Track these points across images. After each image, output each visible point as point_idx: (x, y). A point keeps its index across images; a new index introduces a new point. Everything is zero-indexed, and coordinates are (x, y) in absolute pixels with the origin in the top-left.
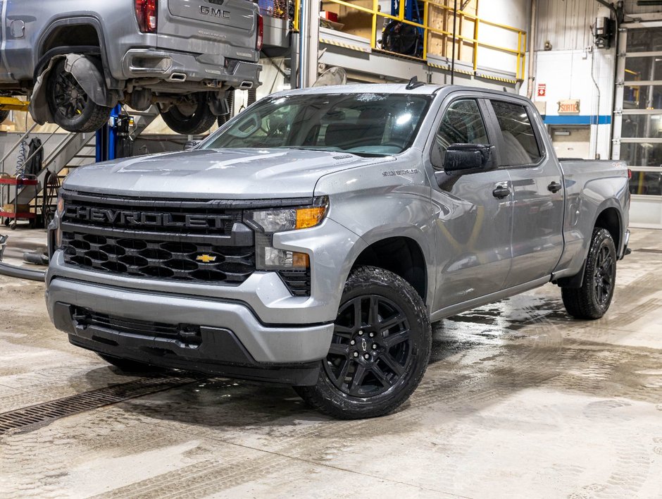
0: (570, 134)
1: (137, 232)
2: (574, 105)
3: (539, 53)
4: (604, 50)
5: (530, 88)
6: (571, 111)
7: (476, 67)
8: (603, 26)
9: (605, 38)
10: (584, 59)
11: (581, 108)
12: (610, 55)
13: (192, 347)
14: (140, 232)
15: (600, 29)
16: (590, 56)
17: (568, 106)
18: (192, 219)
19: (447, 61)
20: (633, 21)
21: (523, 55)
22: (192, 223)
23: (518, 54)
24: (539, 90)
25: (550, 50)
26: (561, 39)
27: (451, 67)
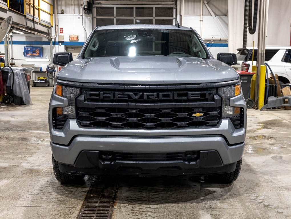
0: (74, 50)
1: (156, 104)
2: (76, 37)
3: (59, 14)
4: (87, 15)
5: (56, 29)
6: (75, 40)
7: (40, 19)
8: (87, 5)
9: (88, 10)
10: (79, 18)
11: (79, 39)
12: (90, 17)
13: (192, 163)
14: (158, 104)
15: (86, 6)
16: (81, 17)
17: (73, 38)
18: (192, 94)
19: (31, 16)
20: (98, 4)
21: (52, 15)
22: (192, 97)
23: (51, 14)
24: (60, 31)
25: (63, 14)
26: (68, 9)
27: (33, 19)
